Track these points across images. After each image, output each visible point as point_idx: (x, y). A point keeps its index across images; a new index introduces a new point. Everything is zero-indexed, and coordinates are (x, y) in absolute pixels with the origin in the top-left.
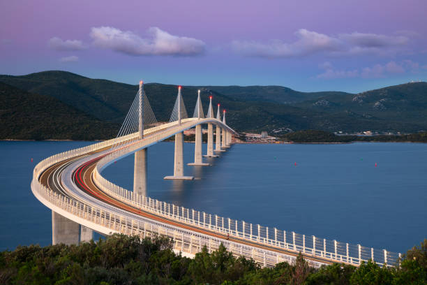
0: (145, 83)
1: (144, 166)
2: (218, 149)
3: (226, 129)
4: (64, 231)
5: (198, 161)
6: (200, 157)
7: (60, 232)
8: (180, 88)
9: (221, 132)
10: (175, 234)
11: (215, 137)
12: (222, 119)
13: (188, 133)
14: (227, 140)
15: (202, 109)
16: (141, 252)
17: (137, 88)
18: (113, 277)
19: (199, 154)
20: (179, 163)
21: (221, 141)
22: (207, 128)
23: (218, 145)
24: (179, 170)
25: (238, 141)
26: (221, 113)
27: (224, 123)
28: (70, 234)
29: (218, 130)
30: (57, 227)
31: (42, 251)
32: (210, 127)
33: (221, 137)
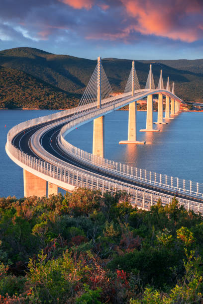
0: (102, 58)
1: (102, 131)
2: (167, 117)
3: (175, 99)
4: (34, 187)
5: (149, 128)
6: (151, 124)
7: (31, 188)
8: (133, 63)
9: (170, 102)
10: (129, 190)
11: (164, 106)
12: (171, 90)
13: (141, 102)
14: (176, 109)
15: (153, 81)
16: (103, 204)
17: (95, 62)
18: (80, 224)
19: (150, 121)
20: (132, 129)
21: (170, 109)
22: (157, 98)
23: (167, 113)
24: (132, 136)
25: (185, 109)
26: (171, 84)
27: (173, 93)
28: (39, 189)
29: (167, 99)
30: (28, 183)
31: (18, 202)
32: (160, 97)
33: (170, 106)
